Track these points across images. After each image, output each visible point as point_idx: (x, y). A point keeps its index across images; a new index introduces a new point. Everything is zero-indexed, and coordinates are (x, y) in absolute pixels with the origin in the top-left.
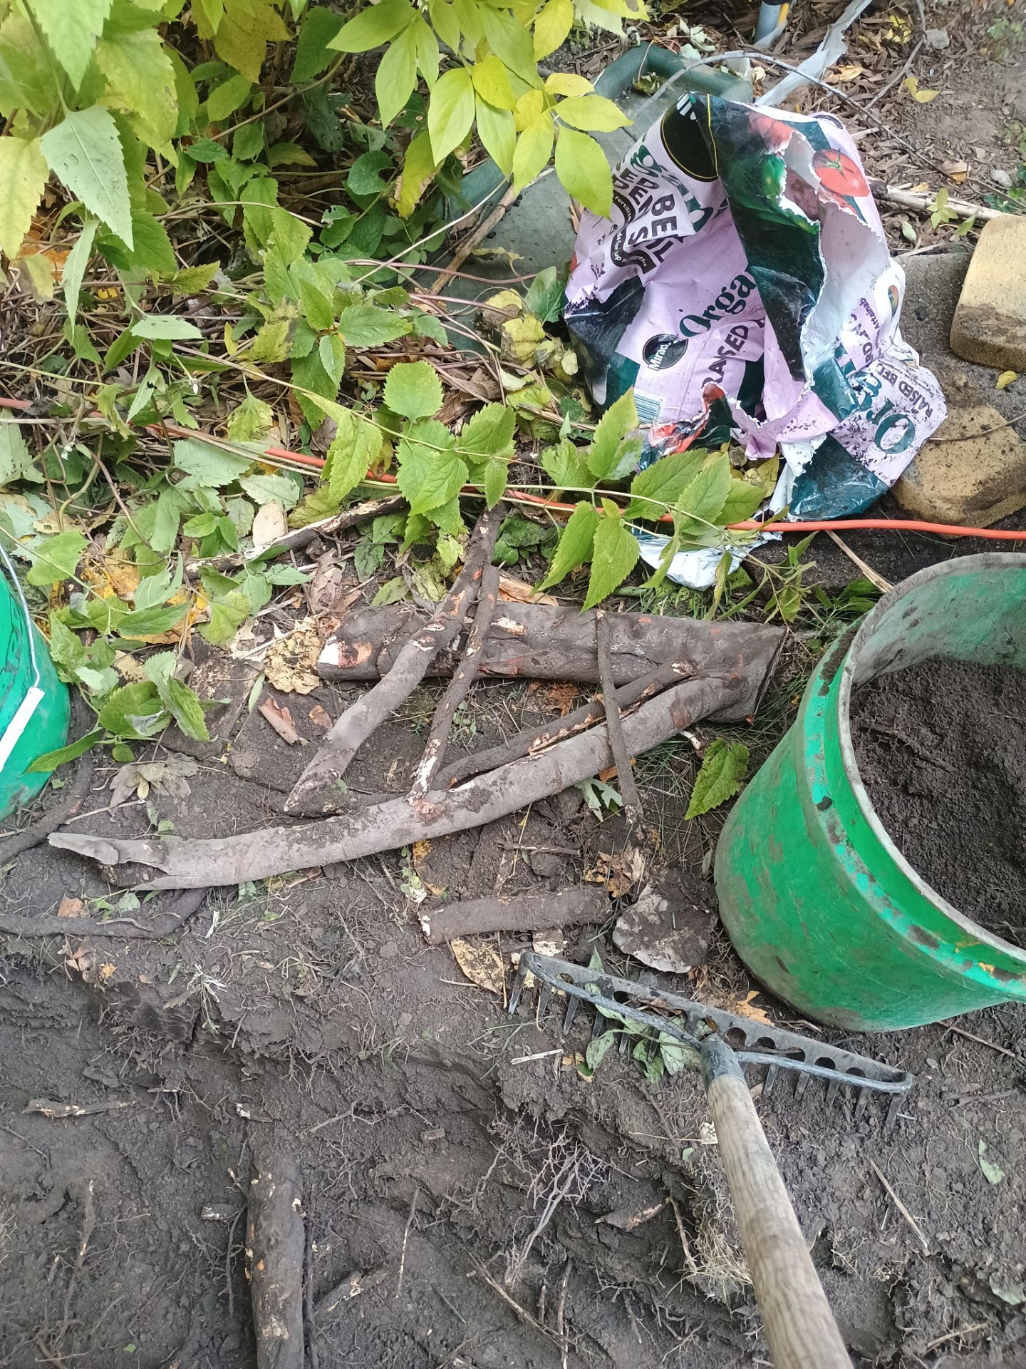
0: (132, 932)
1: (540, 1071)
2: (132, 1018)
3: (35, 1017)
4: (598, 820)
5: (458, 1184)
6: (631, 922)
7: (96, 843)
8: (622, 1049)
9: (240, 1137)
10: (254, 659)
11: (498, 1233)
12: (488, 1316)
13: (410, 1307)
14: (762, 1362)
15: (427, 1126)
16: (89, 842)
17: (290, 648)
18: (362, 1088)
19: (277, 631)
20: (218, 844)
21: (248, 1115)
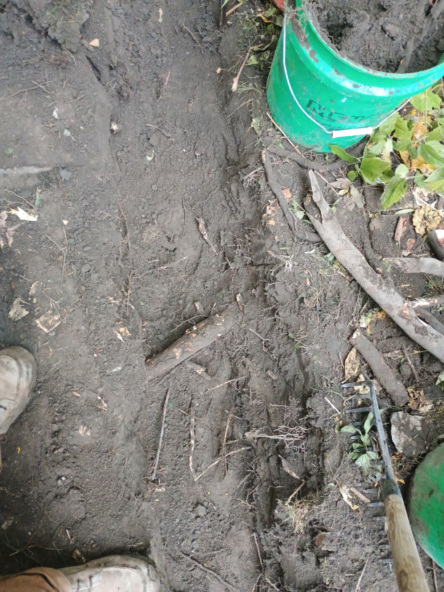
0: (291, 223)
1: (329, 410)
2: (255, 240)
3: (234, 203)
4: (435, 383)
5: (257, 392)
6: (404, 418)
7: (318, 189)
8: (353, 438)
9: (228, 301)
10: (417, 202)
11: (247, 415)
12: (213, 423)
13: (202, 393)
14: (255, 537)
15: (273, 370)
16: (317, 186)
17: (429, 214)
18: (276, 340)
19: (434, 204)
20: (344, 236)
21: (238, 300)
